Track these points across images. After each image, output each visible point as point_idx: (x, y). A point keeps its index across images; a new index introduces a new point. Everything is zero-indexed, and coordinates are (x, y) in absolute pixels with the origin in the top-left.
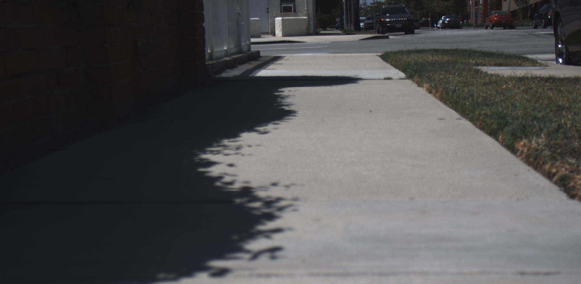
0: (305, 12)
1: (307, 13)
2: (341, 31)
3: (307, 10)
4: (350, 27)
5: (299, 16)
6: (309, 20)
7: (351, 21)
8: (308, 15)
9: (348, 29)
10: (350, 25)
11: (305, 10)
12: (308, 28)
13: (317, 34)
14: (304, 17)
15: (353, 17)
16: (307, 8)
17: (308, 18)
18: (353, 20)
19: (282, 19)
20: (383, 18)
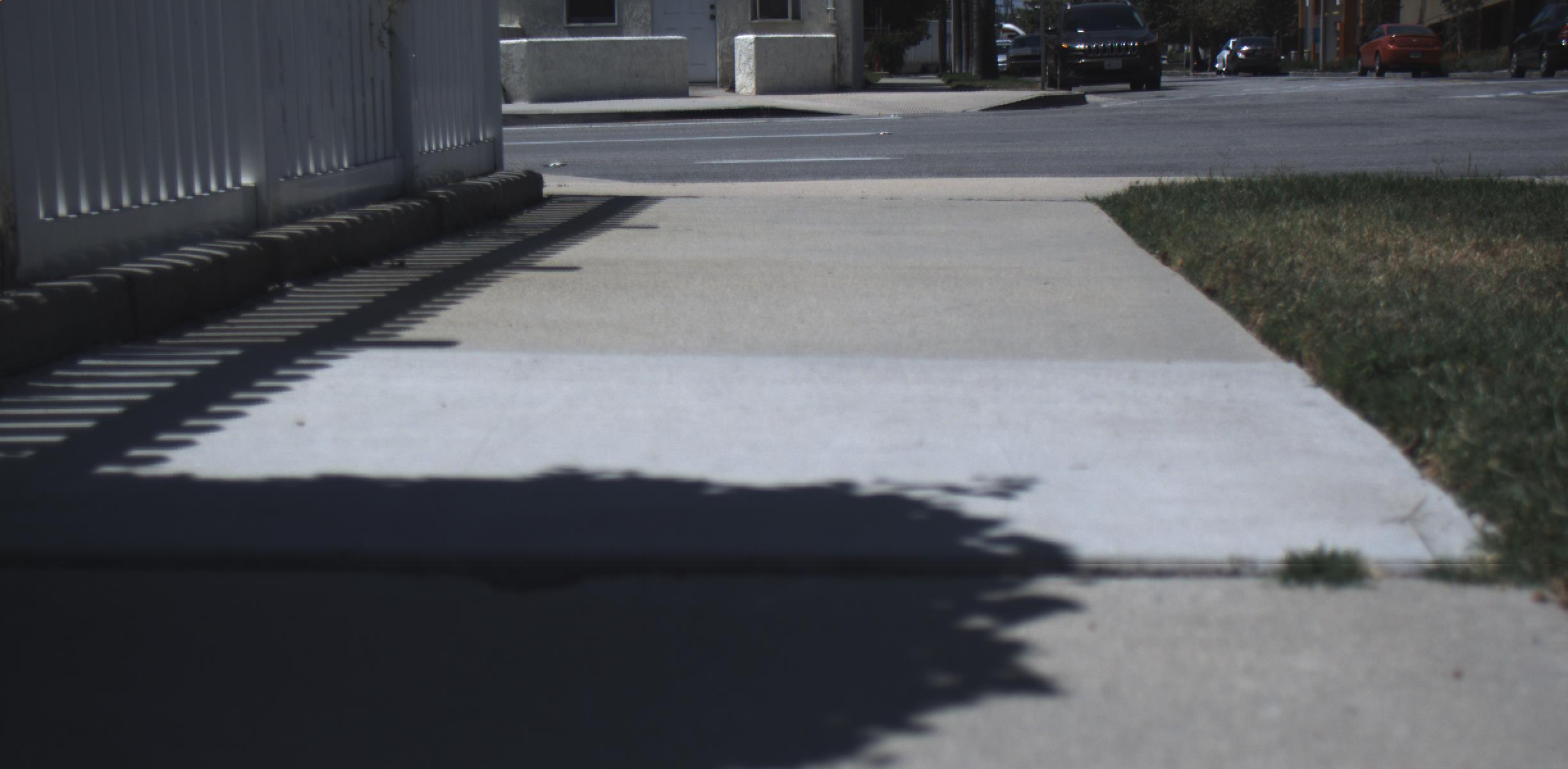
0: (830, 19)
1: (835, 22)
2: (940, 77)
3: (834, 12)
4: (967, 68)
5: (809, 32)
6: (839, 43)
7: (969, 49)
8: (837, 28)
9: (961, 71)
10: (968, 62)
11: (828, 11)
12: (837, 69)
13: (867, 86)
14: (826, 32)
15: (975, 35)
16: (835, 5)
17: (837, 38)
18: (975, 45)
19: (756, 39)
20: (1067, 41)
